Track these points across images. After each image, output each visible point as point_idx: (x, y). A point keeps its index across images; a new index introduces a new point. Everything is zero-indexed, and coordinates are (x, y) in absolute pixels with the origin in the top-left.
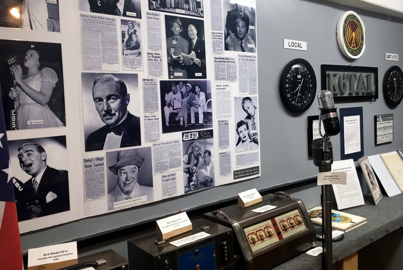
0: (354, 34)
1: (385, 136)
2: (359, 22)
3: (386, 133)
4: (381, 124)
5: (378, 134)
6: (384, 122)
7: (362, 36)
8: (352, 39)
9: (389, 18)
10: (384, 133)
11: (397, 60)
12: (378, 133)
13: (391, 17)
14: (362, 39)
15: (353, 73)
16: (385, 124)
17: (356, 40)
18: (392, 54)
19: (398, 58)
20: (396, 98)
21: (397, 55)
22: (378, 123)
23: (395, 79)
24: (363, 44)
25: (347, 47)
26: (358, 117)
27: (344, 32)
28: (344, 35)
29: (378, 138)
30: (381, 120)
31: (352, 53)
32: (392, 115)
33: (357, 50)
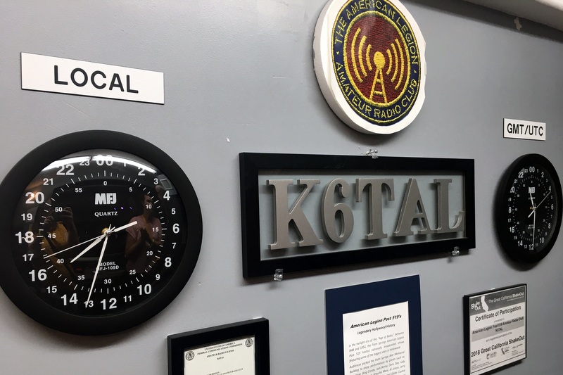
0: (379, 59)
1: (499, 350)
2: (402, 22)
3: (501, 341)
4: (485, 317)
5: (472, 350)
6: (494, 312)
7: (416, 68)
8: (371, 74)
9: (517, 22)
10: (495, 342)
11: (543, 138)
12: (474, 347)
13: (522, 20)
14: (416, 76)
15: (376, 179)
16: (501, 316)
17: (387, 78)
18: (526, 123)
19: (544, 131)
20: (537, 241)
21: (544, 125)
22: (472, 318)
23: (531, 190)
24: (416, 89)
25: (351, 97)
26: (403, 308)
27: (337, 48)
28: (338, 59)
29: (472, 359)
30: (485, 306)
31: (371, 117)
32: (521, 287)
33: (392, 107)
